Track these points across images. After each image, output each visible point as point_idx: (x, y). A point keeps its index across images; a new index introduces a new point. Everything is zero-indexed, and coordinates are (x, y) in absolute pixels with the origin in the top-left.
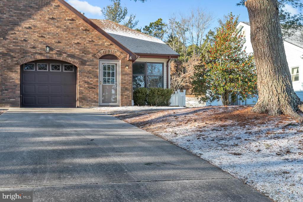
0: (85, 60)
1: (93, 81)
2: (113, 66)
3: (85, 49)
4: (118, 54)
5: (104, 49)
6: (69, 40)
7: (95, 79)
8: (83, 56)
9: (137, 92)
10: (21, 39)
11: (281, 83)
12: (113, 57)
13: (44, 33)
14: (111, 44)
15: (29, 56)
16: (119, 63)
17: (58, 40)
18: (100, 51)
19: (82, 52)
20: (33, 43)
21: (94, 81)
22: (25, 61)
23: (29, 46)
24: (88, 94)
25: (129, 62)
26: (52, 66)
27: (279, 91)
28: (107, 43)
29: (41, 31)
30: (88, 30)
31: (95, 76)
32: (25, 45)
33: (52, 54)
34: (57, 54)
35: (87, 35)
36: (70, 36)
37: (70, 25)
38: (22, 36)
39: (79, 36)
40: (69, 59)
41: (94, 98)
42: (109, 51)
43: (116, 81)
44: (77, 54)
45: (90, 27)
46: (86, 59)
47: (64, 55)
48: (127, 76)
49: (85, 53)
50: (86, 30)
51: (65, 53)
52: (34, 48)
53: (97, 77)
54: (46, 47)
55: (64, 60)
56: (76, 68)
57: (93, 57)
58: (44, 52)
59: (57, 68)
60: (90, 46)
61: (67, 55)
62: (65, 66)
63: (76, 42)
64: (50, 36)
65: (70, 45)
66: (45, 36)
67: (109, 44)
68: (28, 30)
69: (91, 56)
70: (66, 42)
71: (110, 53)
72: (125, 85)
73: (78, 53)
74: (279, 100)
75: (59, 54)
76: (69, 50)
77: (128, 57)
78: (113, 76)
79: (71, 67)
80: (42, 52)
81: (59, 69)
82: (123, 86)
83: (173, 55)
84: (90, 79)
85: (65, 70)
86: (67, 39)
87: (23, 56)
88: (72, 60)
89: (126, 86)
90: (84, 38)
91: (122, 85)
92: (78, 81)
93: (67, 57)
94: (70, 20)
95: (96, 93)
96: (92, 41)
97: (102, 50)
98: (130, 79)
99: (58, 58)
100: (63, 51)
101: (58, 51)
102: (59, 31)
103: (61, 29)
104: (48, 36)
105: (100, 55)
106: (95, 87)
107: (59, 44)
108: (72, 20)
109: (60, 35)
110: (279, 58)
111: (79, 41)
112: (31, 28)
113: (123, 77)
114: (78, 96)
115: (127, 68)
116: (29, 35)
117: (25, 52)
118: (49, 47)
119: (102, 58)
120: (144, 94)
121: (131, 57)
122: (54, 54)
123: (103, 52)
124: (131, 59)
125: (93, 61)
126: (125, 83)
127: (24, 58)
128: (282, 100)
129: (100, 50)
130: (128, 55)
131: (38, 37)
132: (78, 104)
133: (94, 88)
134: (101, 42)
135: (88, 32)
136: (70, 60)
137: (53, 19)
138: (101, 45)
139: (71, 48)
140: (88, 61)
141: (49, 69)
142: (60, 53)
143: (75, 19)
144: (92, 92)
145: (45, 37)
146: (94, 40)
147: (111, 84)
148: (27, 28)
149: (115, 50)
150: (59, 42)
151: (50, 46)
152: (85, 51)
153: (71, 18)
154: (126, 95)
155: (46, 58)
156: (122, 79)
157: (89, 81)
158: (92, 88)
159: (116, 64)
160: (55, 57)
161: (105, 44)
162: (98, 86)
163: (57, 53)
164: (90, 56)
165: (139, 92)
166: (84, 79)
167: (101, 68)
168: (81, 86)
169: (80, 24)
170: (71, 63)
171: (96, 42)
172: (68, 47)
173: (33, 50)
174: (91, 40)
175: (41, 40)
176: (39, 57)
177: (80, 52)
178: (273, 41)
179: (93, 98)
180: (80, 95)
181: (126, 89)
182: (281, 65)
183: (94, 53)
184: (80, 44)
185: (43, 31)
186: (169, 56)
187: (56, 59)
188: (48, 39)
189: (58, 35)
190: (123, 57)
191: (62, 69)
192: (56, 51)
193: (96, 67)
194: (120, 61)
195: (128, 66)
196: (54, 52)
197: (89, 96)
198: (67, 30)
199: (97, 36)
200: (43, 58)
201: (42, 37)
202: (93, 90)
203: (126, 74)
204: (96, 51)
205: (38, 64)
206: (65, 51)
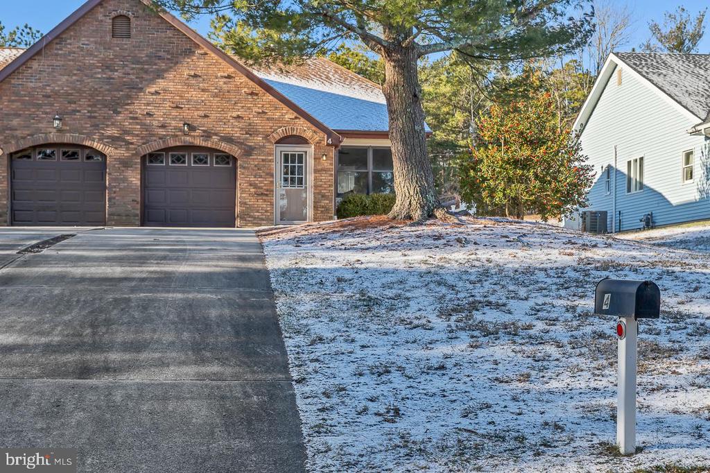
0: (250, 146)
1: (263, 183)
2: (300, 157)
3: (250, 127)
4: (308, 134)
5: (284, 127)
6: (222, 112)
7: (267, 179)
8: (247, 139)
9: (346, 202)
10: (142, 113)
11: (415, 184)
12: (302, 140)
13: (180, 101)
14: (296, 118)
15: (155, 141)
16: (311, 150)
17: (204, 112)
18: (277, 129)
19: (245, 132)
20: (162, 119)
21: (266, 182)
22: (149, 149)
23: (155, 123)
24: (256, 206)
25: (328, 148)
26: (195, 157)
27: (412, 193)
28: (290, 115)
29: (176, 97)
30: (257, 94)
31: (267, 174)
32: (149, 121)
33: (194, 136)
34: (202, 136)
35: (254, 102)
36: (225, 105)
37: (225, 86)
38: (144, 107)
39: (240, 105)
40: (223, 144)
41: (266, 211)
42: (293, 129)
43: (306, 184)
44: (236, 135)
45: (258, 89)
46: (253, 144)
47: (214, 137)
48: (324, 172)
49: (251, 135)
50: (252, 94)
51: (216, 134)
52: (163, 126)
53: (272, 176)
54: (184, 125)
55: (214, 147)
56: (235, 160)
57: (264, 141)
58: (180, 133)
59: (199, 160)
60: (260, 122)
61: (218, 138)
62: (217, 157)
63: (235, 114)
64: (191, 106)
65: (224, 121)
66: (183, 106)
67: (293, 117)
68: (154, 97)
69: (261, 139)
70: (218, 115)
71: (295, 133)
72: (320, 188)
73: (238, 135)
74: (410, 204)
75: (206, 137)
76: (222, 129)
77: (326, 140)
78: (300, 173)
79: (227, 158)
80: (176, 134)
81: (206, 163)
82: (317, 191)
84: (259, 179)
85: (217, 163)
86: (220, 110)
87: (145, 141)
88: (228, 146)
89: (322, 191)
90: (249, 108)
91: (315, 189)
92: (238, 183)
93: (219, 140)
94: (226, 77)
95: (269, 203)
96: (263, 112)
97: (281, 127)
98: (330, 178)
99: (204, 144)
100: (213, 132)
101: (204, 131)
102: (205, 96)
103: (209, 93)
104: (187, 106)
105: (278, 138)
106: (268, 193)
107: (206, 120)
108: (229, 77)
109: (208, 104)
110: (414, 154)
111: (240, 113)
112: (160, 93)
113: (317, 175)
114: (238, 209)
115: (324, 158)
116: (155, 105)
117: (148, 134)
118: (188, 125)
119: (278, 142)
120: (358, 206)
121: (330, 139)
122: (198, 136)
124: (331, 142)
125: (264, 147)
126: (321, 186)
127: (147, 144)
128: (414, 203)
130: (326, 136)
131: (171, 108)
132: (238, 222)
133: (267, 195)
134: (278, 114)
135: (255, 97)
136: (224, 146)
137: (195, 76)
138: (278, 120)
139: (227, 126)
140: (256, 148)
141: (190, 161)
142: (207, 135)
143: (233, 75)
144: (262, 201)
145: (182, 108)
146: (266, 111)
147: (296, 188)
148: (152, 94)
149: (303, 127)
150: (206, 116)
151: (190, 123)
152: (251, 131)
153: (226, 75)
154: (323, 207)
155: (183, 144)
156: (316, 178)
157: (257, 182)
158: (262, 194)
159: (306, 152)
160: (199, 142)
161: (286, 117)
162: (273, 191)
163: (203, 134)
164: (259, 138)
165: (350, 201)
166: (248, 179)
167: (278, 160)
168: (243, 191)
169: (241, 83)
170: (227, 151)
171: (270, 114)
172: (221, 123)
173: (162, 132)
174: (260, 111)
175: (174, 113)
176: (172, 143)
177: (241, 132)
178: (407, 135)
179: (264, 211)
180: (240, 206)
181: (323, 196)
182: (416, 162)
183: (266, 133)
184: (242, 118)
185: (178, 98)
187: (201, 144)
188: (187, 111)
189: (204, 104)
190: (317, 139)
191: (212, 162)
192: (200, 131)
193: (270, 158)
194: (313, 147)
195: (326, 155)
196: (198, 133)
197: (257, 209)
198: (220, 94)
199: (272, 103)
200: (178, 144)
201: (177, 107)
202: (264, 198)
203: (323, 170)
204: (270, 130)
205: (170, 153)
206: (216, 132)
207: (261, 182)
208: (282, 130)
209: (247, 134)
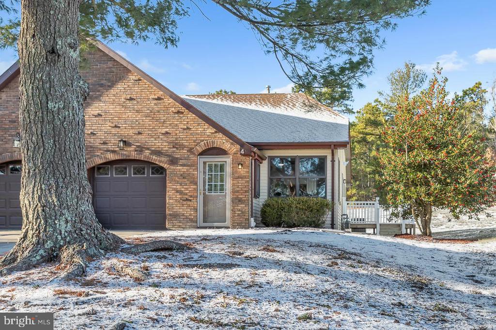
0: (177, 158)
2: (222, 166)
3: (177, 142)
4: (226, 146)
5: (206, 140)
6: (154, 130)
7: (191, 187)
8: (174, 152)
10: (88, 132)
12: (221, 152)
13: (119, 121)
14: (216, 132)
15: (98, 156)
16: (230, 160)
17: (138, 130)
18: (199, 143)
19: (172, 146)
20: (103, 137)
21: (191, 189)
22: (93, 162)
23: (98, 141)
24: (181, 210)
25: (244, 158)
28: (211, 130)
29: (115, 118)
30: (182, 113)
31: (191, 182)
32: (93, 140)
33: (129, 151)
34: (136, 151)
35: (180, 120)
36: (156, 123)
37: (156, 107)
38: (89, 128)
39: (168, 123)
40: (154, 157)
41: (191, 215)
42: (213, 142)
43: (226, 190)
44: (165, 149)
45: (183, 109)
46: (179, 156)
47: (146, 151)
48: (241, 180)
49: (177, 148)
50: (178, 112)
51: (148, 149)
52: (105, 143)
53: (196, 184)
54: (120, 141)
55: (146, 160)
56: (164, 170)
57: (189, 153)
58: (117, 149)
59: (138, 171)
60: (185, 137)
61: (150, 152)
62: (153, 168)
63: (164, 131)
64: (127, 125)
65: (155, 137)
66: (121, 125)
67: (213, 132)
68: (97, 119)
69: (186, 151)
70: (150, 132)
71: (215, 146)
72: (237, 194)
73: (166, 149)
75: (140, 151)
76: (153, 144)
77: (240, 151)
78: (222, 180)
79: (160, 170)
80: (115, 149)
81: (144, 173)
82: (235, 196)
83: (337, 142)
84: (184, 187)
85: (153, 173)
86: (151, 127)
87: (89, 156)
88: (158, 159)
89: (239, 196)
90: (177, 125)
91: (233, 195)
92: (167, 191)
93: (151, 154)
94: (156, 99)
95: (193, 208)
97: (203, 141)
98: (246, 184)
99: (138, 157)
100: (145, 146)
101: (138, 146)
102: (139, 116)
103: (143, 114)
104: (124, 125)
105: (200, 150)
107: (140, 136)
108: (159, 99)
109: (142, 123)
111: (168, 130)
112: (101, 115)
113: (234, 182)
114: (167, 213)
115: (240, 167)
116: (99, 126)
117: (92, 151)
119: (203, 153)
121: (243, 150)
122: (132, 151)
123: (203, 144)
124: (243, 153)
125: (188, 158)
126: (238, 192)
127: (92, 159)
129: (199, 141)
130: (239, 147)
131: (110, 128)
132: (167, 224)
133: (191, 200)
134: (200, 129)
135: (181, 116)
136: (155, 159)
137: (131, 99)
138: (201, 134)
139: (157, 142)
140: (181, 159)
141: (130, 173)
142: (140, 149)
143: (162, 97)
144: (186, 205)
145: (120, 127)
146: (191, 127)
147: (219, 194)
148: (96, 116)
149: (221, 141)
150: (139, 133)
151: (125, 140)
152: (177, 145)
153: (156, 97)
154: (240, 210)
155: (121, 158)
156: (233, 185)
157: (183, 189)
158: (187, 200)
159: (226, 162)
160: (134, 155)
161: (208, 131)
162: (197, 197)
163: (137, 149)
164: (184, 151)
166: (175, 187)
167: (201, 169)
168: (171, 198)
169: (169, 104)
170: (157, 163)
171: (193, 129)
172: (152, 139)
173: (103, 148)
174: (185, 127)
175: (114, 131)
176: (111, 157)
177: (169, 146)
179: (188, 215)
180: (169, 211)
181: (239, 201)
183: (190, 146)
184: (170, 134)
185: (117, 119)
186: (331, 145)
187: (135, 158)
188: (124, 130)
189: (138, 123)
190: (235, 150)
191: (148, 173)
192: (135, 147)
193: (194, 168)
194: (231, 157)
195: (242, 165)
196: (133, 148)
197: (183, 212)
198: (151, 115)
199: (195, 120)
200: (117, 157)
201: (116, 126)
202: (188, 203)
203: (239, 177)
204: (194, 144)
205: (114, 166)
206: (148, 147)
207: (187, 189)
208: (204, 143)
209: (174, 147)
